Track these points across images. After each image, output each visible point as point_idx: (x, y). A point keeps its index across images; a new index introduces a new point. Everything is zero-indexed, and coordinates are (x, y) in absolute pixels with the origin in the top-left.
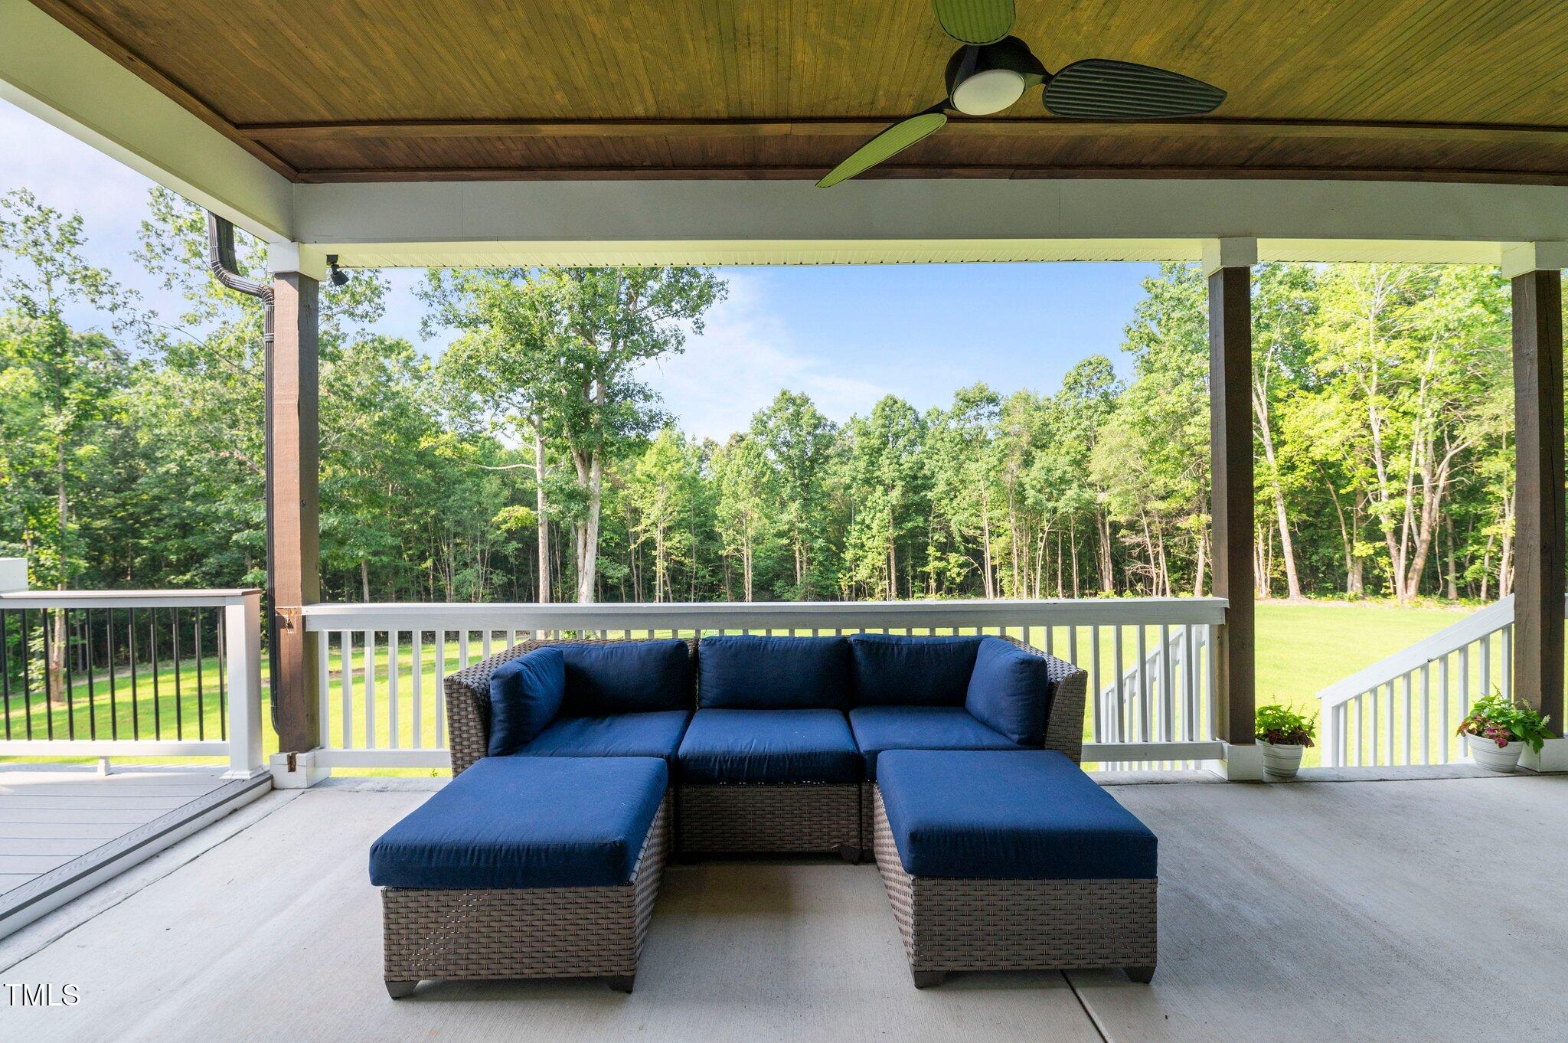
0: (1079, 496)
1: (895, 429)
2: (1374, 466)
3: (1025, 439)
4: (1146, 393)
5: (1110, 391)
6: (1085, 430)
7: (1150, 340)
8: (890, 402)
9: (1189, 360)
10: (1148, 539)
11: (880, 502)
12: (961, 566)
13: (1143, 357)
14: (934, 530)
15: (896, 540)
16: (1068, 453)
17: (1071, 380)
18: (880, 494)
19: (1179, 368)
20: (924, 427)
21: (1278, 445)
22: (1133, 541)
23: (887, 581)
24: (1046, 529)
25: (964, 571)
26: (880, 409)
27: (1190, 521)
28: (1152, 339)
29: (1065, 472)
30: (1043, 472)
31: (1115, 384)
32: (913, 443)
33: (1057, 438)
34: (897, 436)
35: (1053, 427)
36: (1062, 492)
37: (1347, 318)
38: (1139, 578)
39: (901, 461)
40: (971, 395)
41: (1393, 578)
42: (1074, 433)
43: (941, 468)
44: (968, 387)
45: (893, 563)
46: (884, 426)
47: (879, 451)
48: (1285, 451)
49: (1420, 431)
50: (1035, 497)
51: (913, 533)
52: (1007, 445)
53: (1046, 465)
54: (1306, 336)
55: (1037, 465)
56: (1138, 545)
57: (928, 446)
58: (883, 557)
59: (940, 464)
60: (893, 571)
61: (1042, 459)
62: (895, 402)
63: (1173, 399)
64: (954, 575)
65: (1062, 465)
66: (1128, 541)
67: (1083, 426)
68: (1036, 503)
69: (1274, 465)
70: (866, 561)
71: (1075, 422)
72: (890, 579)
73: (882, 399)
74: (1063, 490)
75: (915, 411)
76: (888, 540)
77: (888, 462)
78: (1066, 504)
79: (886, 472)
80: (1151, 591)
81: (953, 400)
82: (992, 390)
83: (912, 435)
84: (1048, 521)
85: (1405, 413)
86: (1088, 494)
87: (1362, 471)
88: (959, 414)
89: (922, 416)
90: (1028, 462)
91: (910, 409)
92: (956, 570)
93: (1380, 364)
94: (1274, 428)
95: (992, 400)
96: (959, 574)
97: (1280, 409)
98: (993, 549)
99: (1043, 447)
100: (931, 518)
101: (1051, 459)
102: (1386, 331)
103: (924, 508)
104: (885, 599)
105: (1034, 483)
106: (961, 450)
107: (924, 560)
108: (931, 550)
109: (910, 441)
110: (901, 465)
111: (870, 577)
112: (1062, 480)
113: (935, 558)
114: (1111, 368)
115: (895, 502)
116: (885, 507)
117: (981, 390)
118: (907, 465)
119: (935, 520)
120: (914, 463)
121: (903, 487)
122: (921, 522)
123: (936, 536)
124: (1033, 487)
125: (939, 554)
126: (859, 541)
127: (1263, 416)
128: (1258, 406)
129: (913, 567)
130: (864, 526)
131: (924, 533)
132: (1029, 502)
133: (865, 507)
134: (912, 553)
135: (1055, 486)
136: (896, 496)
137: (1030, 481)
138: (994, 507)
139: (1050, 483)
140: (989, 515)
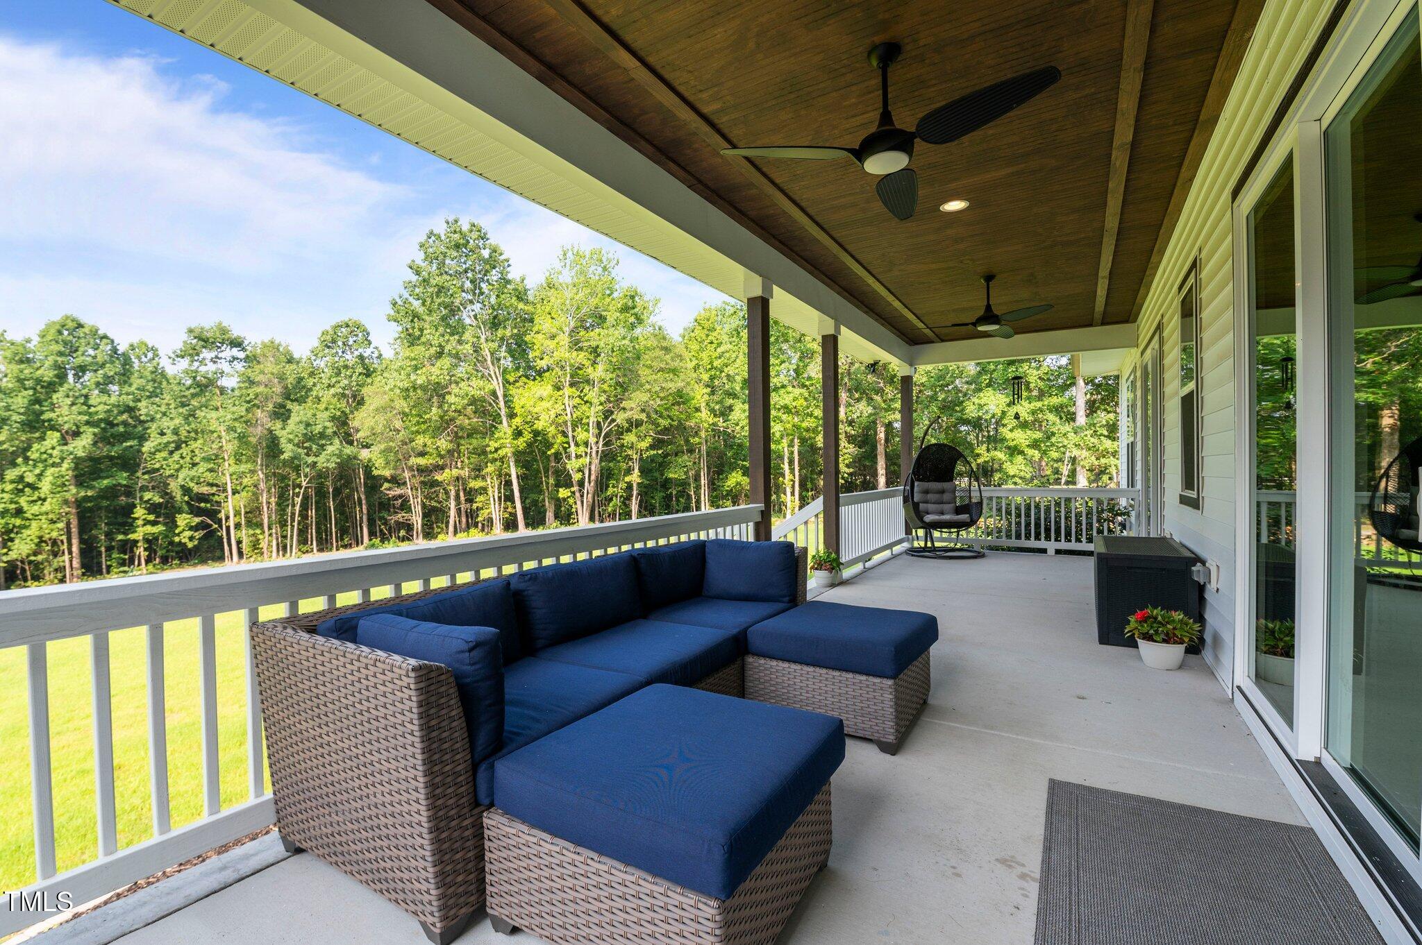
0: (341, 451)
1: (79, 360)
2: (567, 436)
3: (278, 389)
4: (414, 362)
5: (366, 355)
6: (344, 389)
7: (414, 317)
8: (71, 325)
9: (449, 340)
10: (409, 491)
11: (55, 453)
12: (195, 528)
13: (407, 330)
14: (144, 489)
15: (79, 503)
16: (326, 409)
17: (329, 338)
18: (54, 442)
19: (440, 346)
20: (127, 361)
21: (512, 416)
22: (396, 493)
23: (66, 557)
24: (304, 484)
25: (198, 535)
26: (53, 331)
27: (445, 474)
28: (416, 316)
29: (325, 428)
30: (302, 427)
31: (371, 349)
32: (109, 380)
33: (314, 393)
34: (81, 370)
35: (310, 382)
36: (322, 447)
37: (554, 331)
38: (400, 525)
39: (91, 402)
40: (209, 335)
41: (577, 512)
42: (332, 391)
43: (164, 414)
44: (207, 327)
45: (74, 530)
46: (61, 354)
47: (51, 387)
48: (517, 421)
49: (593, 414)
50: (292, 451)
51: (111, 492)
52: (257, 396)
53: (305, 419)
54: (527, 338)
55: (294, 418)
56: (400, 496)
57: (135, 386)
58: (61, 525)
59: (163, 409)
60: (75, 542)
61: (299, 413)
62: (80, 326)
63: (435, 370)
64: (186, 540)
65: (323, 422)
66: (391, 493)
67: (342, 384)
68: (293, 458)
69: (509, 432)
70: (26, 532)
71: (334, 380)
72: (70, 553)
73: (57, 317)
74: (323, 445)
75: (113, 341)
76: (66, 502)
77: (68, 401)
78: (328, 458)
79: (64, 411)
80: (412, 536)
81: (184, 337)
82: (235, 333)
83: (110, 370)
84: (306, 476)
85: (586, 402)
86: (348, 450)
87: (560, 439)
88: (191, 353)
89: (122, 349)
90: (281, 414)
91: (105, 337)
92: (188, 534)
93: (572, 366)
94: (508, 403)
95: (237, 343)
96: (191, 538)
97: (513, 391)
98: (231, 506)
99: (301, 401)
100: (139, 474)
101: (309, 414)
102: (576, 345)
103: (130, 463)
104: (62, 581)
105: (291, 437)
106: (194, 395)
107: (129, 526)
108: (139, 512)
109: (106, 377)
110: (89, 407)
111: (35, 554)
112: (322, 435)
113: (147, 522)
114: (368, 334)
115: (81, 454)
116: (63, 459)
117: (224, 331)
118: (100, 408)
119: (146, 477)
120: (114, 406)
121: (95, 434)
122: (122, 478)
123: (147, 496)
124: (290, 441)
125: (151, 517)
126: (13, 506)
127: (500, 393)
128: (497, 385)
129: (109, 535)
130: (22, 486)
131: (129, 492)
132: (286, 456)
133: (27, 459)
134: (107, 517)
135: (314, 440)
136: (82, 446)
137: (287, 435)
138: (238, 461)
139: (309, 438)
140: (232, 470)
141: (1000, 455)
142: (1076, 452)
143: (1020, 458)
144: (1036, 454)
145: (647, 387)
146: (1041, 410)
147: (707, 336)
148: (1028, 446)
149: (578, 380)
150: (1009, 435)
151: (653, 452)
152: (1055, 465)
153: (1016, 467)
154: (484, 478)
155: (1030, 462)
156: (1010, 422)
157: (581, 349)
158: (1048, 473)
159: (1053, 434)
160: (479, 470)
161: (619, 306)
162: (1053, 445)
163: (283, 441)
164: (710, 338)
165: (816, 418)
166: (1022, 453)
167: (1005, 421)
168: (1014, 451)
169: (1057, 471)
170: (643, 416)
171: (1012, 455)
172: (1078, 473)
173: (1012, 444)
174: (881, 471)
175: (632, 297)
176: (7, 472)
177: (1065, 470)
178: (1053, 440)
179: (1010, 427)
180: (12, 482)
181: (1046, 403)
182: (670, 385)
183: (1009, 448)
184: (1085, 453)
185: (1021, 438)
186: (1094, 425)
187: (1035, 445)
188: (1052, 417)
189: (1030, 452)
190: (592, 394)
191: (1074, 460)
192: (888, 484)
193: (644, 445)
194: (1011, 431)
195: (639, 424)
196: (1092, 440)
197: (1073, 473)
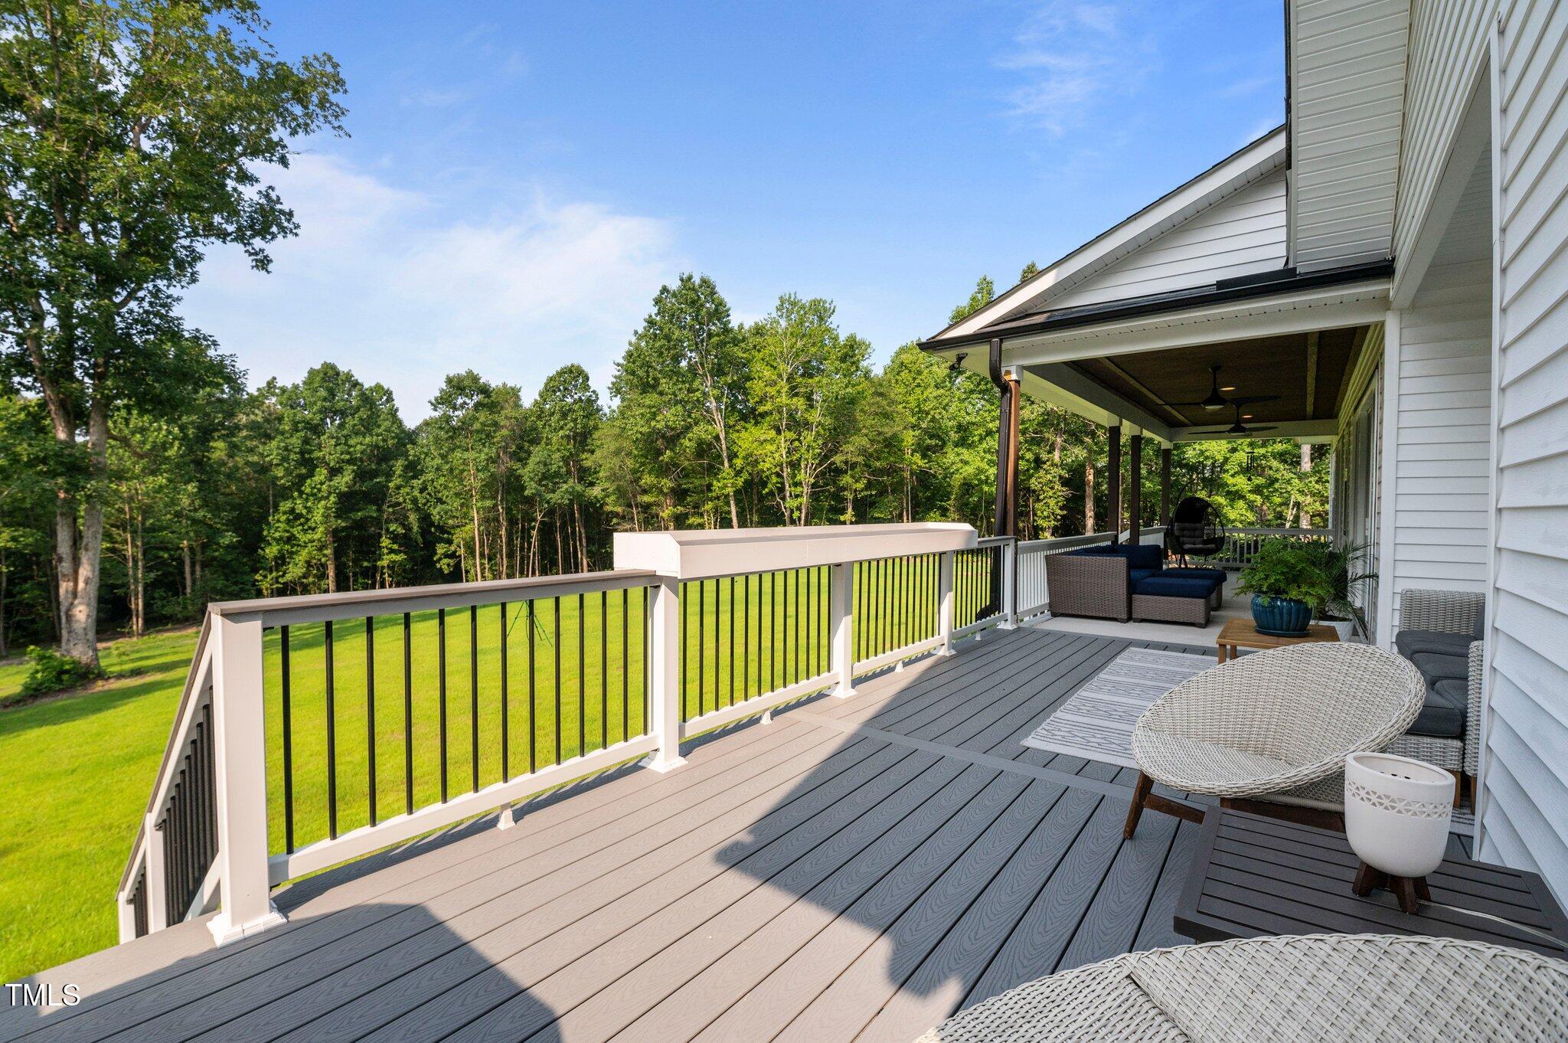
5: (586, 398)
8: (331, 372)
9: (681, 388)
10: (637, 526)
11: (324, 487)
12: (450, 556)
14: (388, 521)
15: (336, 532)
16: (558, 450)
18: (322, 478)
20: (372, 403)
21: (733, 457)
22: (625, 527)
24: (540, 518)
26: (316, 378)
29: (559, 467)
30: (540, 466)
31: (591, 393)
33: (545, 436)
35: (540, 425)
36: (557, 485)
40: (462, 382)
42: (561, 433)
45: (332, 557)
46: (324, 399)
47: (318, 430)
48: (737, 462)
50: (533, 488)
51: (360, 525)
52: (503, 439)
53: (542, 460)
54: (747, 385)
55: (533, 459)
57: (383, 428)
60: (332, 567)
61: (535, 454)
62: (338, 373)
63: (671, 417)
65: (557, 463)
68: (533, 495)
69: (731, 472)
70: (297, 558)
71: (562, 423)
72: (330, 576)
73: (317, 366)
74: (557, 483)
75: (361, 386)
76: (329, 531)
77: (333, 442)
78: (562, 494)
79: (328, 450)
82: (484, 380)
84: (542, 511)
86: (579, 488)
88: (449, 400)
89: (368, 392)
90: (521, 455)
91: (356, 383)
92: (446, 561)
94: (729, 445)
95: (483, 390)
96: (449, 565)
97: (734, 434)
99: (535, 442)
100: (385, 508)
101: (545, 455)
102: (793, 391)
103: (379, 497)
105: (531, 475)
106: (450, 438)
107: (375, 554)
108: (385, 542)
110: (349, 447)
111: (304, 577)
112: (557, 474)
113: (392, 551)
114: (588, 379)
115: (344, 489)
116: (330, 493)
117: (475, 379)
118: (359, 447)
119: (391, 510)
120: (368, 445)
121: (353, 471)
122: (372, 511)
123: (393, 527)
124: (532, 479)
125: (395, 547)
126: (287, 535)
127: (722, 436)
128: (719, 428)
129: (356, 562)
130: (295, 517)
131: (377, 522)
132: (526, 493)
133: (301, 493)
134: (355, 546)
135: (549, 478)
136: (344, 481)
137: (528, 472)
138: (483, 498)
139: (544, 477)
140: (479, 504)
141: (1220, 500)
142: (1301, 499)
143: (1241, 503)
144: (1258, 499)
145: (864, 431)
146: (1264, 456)
147: (914, 379)
148: (1250, 491)
149: (797, 425)
150: (1230, 481)
151: (866, 493)
152: (1278, 509)
153: (1237, 512)
154: (702, 515)
155: (1251, 506)
156: (1232, 467)
157: (796, 395)
158: (1270, 517)
159: (1277, 480)
160: (698, 507)
161: (839, 354)
162: (1276, 490)
163: (525, 478)
164: (917, 381)
165: (1028, 461)
166: (1243, 497)
167: (1227, 467)
168: (1235, 496)
169: (1280, 516)
170: (860, 459)
171: (1233, 500)
172: (1301, 519)
173: (1233, 489)
174: (1090, 513)
175: (852, 347)
176: (282, 504)
177: (1290, 514)
178: (1277, 486)
179: (1232, 472)
180: (285, 513)
181: (1270, 450)
182: (886, 429)
183: (1229, 493)
184: (1309, 499)
185: (1241, 483)
186: (1319, 472)
187: (1257, 490)
188: (1275, 464)
189: (1252, 497)
190: (808, 437)
191: (1297, 505)
192: (1098, 527)
193: (860, 486)
194: (1233, 476)
195: (853, 466)
196: (1317, 486)
197: (1297, 519)
